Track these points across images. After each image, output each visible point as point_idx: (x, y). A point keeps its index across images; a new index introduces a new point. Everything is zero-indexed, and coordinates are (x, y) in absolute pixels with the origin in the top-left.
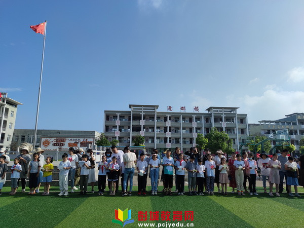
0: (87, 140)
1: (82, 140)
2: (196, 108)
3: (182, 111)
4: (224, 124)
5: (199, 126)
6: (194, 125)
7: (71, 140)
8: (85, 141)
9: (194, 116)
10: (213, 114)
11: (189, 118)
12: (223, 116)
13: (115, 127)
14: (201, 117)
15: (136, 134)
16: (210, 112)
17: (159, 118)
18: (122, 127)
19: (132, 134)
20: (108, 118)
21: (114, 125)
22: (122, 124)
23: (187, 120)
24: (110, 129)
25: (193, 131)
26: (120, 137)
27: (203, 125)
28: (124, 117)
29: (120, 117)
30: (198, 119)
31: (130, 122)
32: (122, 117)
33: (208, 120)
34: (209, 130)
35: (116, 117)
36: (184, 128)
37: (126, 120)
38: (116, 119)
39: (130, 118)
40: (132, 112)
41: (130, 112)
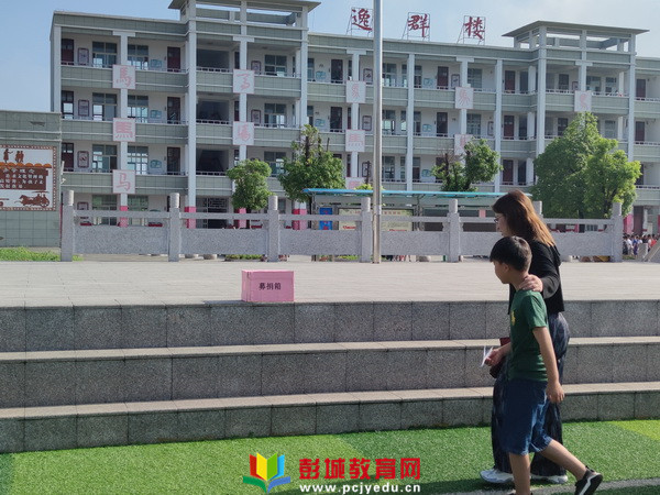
2: (474, 26)
3: (415, 36)
4: (583, 101)
5: (484, 106)
9: (465, 61)
10: (543, 54)
11: (441, 67)
12: (584, 64)
13: (113, 97)
14: (491, 68)
15: (214, 135)
16: (525, 46)
17: (311, 61)
18: (137, 99)
19: (197, 135)
20: (68, 51)
21: (107, 86)
22: (147, 86)
23: (430, 74)
24: (81, 103)
25: (450, 125)
26: (131, 148)
27: (499, 100)
28: (145, 48)
29: (131, 48)
30: (475, 73)
31: (185, 79)
32: (138, 50)
33: (515, 78)
34: (514, 125)
35: (114, 47)
36: (417, 113)
37: (154, 64)
38: (114, 61)
39: (175, 58)
40: (192, 27)
41: (184, 27)
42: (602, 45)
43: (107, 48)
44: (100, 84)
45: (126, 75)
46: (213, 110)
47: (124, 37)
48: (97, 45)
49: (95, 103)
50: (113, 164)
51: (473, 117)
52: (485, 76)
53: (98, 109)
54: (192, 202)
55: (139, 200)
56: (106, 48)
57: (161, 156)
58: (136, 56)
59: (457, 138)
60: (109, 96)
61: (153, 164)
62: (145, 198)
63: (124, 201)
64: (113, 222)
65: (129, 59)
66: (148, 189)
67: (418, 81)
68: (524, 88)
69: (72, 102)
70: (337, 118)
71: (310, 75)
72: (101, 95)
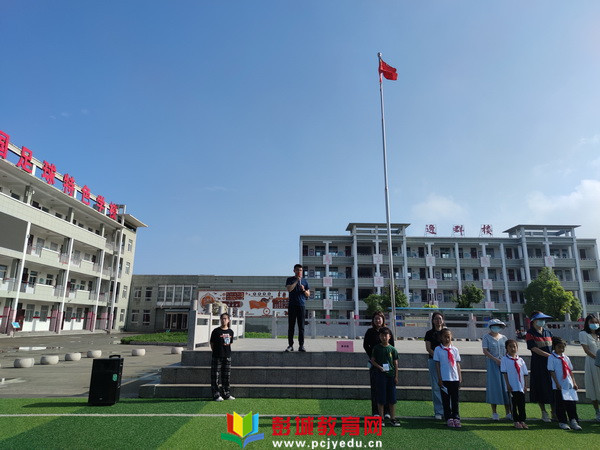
0: (284, 294)
1: (275, 295)
2: (487, 229)
3: (458, 235)
4: (550, 261)
5: (496, 265)
6: (485, 262)
7: (255, 294)
8: (282, 296)
9: (484, 245)
10: (524, 240)
11: (472, 248)
12: (547, 244)
13: (322, 268)
14: (498, 247)
15: (366, 283)
16: (514, 237)
17: (408, 249)
18: (332, 268)
19: (358, 282)
20: (305, 251)
21: (321, 264)
22: (337, 263)
23: (467, 252)
24: (311, 272)
25: (480, 275)
26: (331, 289)
27: (504, 263)
28: (337, 247)
29: (330, 247)
30: (490, 250)
31: (353, 259)
32: (333, 248)
33: (512, 252)
34: (514, 274)
35: (324, 248)
36: (462, 270)
37: (340, 254)
38: (323, 253)
39: (348, 251)
40: (355, 238)
41: (351, 238)
42: (557, 234)
44: (318, 263)
45: (328, 258)
46: (366, 272)
47: (327, 243)
48: (317, 247)
49: (317, 271)
50: (324, 296)
51: (491, 271)
52: (495, 252)
53: (318, 273)
54: (357, 313)
55: (335, 313)
56: (321, 248)
57: (344, 293)
58: (333, 251)
59: (484, 281)
61: (341, 296)
62: (338, 311)
63: (328, 313)
64: (324, 323)
65: (330, 252)
66: (338, 307)
67: (461, 256)
68: (517, 256)
69: (307, 271)
70: (423, 273)
71: (408, 255)
72: (319, 267)
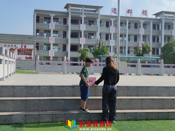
0: (25, 46)
1: (19, 46)
2: (145, 12)
3: (129, 15)
5: (147, 34)
6: (142, 31)
7: (6, 45)
8: (23, 47)
9: (142, 22)
10: (163, 20)
11: (135, 23)
14: (149, 24)
15: (75, 41)
16: (158, 18)
17: (101, 22)
18: (55, 32)
19: (71, 41)
20: (38, 19)
21: (48, 28)
22: (58, 29)
23: (133, 25)
24: (41, 33)
25: (138, 39)
26: (54, 45)
27: (151, 32)
28: (58, 19)
29: (54, 19)
30: (145, 25)
31: (68, 27)
32: (56, 19)
33: (156, 26)
34: (155, 39)
35: (49, 18)
36: (129, 36)
37: (60, 23)
38: (49, 22)
39: (65, 21)
40: (70, 13)
41: (68, 13)
43: (48, 19)
44: (46, 28)
45: (52, 26)
46: (75, 35)
47: (52, 16)
48: (45, 18)
49: (45, 33)
50: (49, 49)
51: (144, 37)
52: (147, 25)
53: (45, 34)
54: (69, 59)
55: (55, 58)
57: (61, 47)
58: (55, 21)
59: (140, 42)
60: (48, 31)
61: (59, 49)
62: (57, 58)
63: (51, 58)
64: (49, 64)
65: (53, 21)
66: (58, 55)
67: (129, 27)
68: (158, 29)
69: (39, 33)
70: (107, 37)
71: (100, 25)
72: (46, 31)
